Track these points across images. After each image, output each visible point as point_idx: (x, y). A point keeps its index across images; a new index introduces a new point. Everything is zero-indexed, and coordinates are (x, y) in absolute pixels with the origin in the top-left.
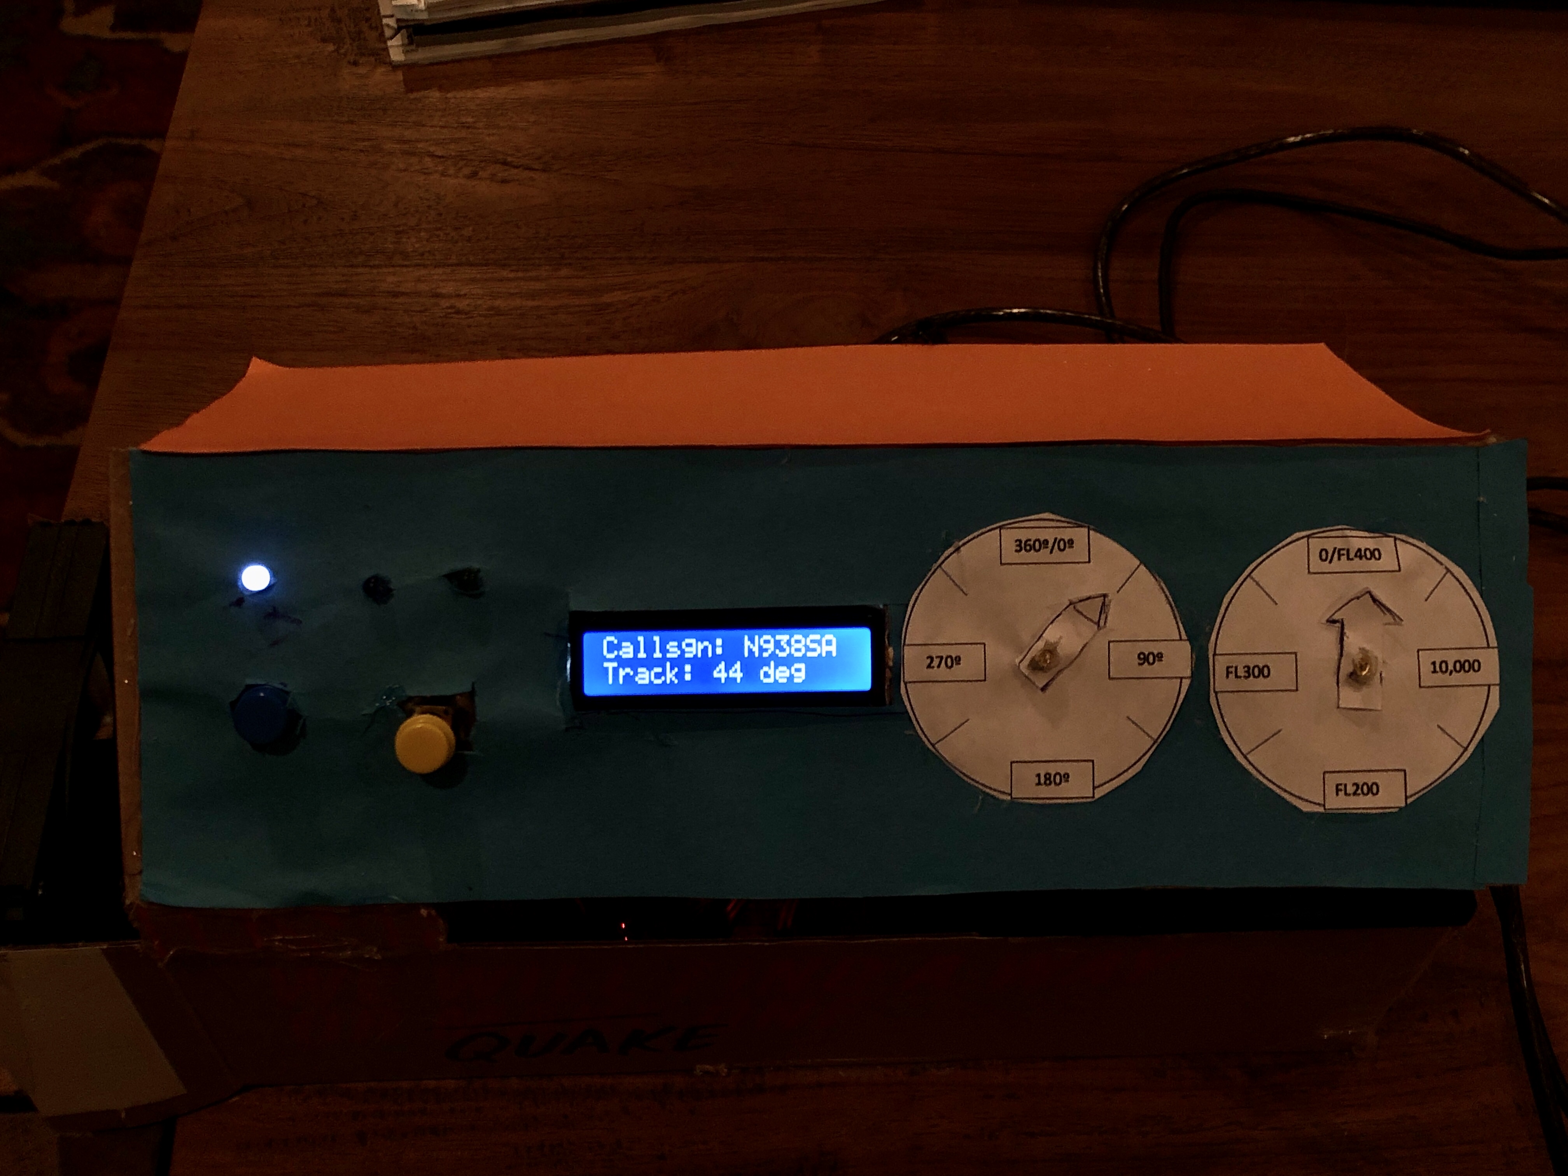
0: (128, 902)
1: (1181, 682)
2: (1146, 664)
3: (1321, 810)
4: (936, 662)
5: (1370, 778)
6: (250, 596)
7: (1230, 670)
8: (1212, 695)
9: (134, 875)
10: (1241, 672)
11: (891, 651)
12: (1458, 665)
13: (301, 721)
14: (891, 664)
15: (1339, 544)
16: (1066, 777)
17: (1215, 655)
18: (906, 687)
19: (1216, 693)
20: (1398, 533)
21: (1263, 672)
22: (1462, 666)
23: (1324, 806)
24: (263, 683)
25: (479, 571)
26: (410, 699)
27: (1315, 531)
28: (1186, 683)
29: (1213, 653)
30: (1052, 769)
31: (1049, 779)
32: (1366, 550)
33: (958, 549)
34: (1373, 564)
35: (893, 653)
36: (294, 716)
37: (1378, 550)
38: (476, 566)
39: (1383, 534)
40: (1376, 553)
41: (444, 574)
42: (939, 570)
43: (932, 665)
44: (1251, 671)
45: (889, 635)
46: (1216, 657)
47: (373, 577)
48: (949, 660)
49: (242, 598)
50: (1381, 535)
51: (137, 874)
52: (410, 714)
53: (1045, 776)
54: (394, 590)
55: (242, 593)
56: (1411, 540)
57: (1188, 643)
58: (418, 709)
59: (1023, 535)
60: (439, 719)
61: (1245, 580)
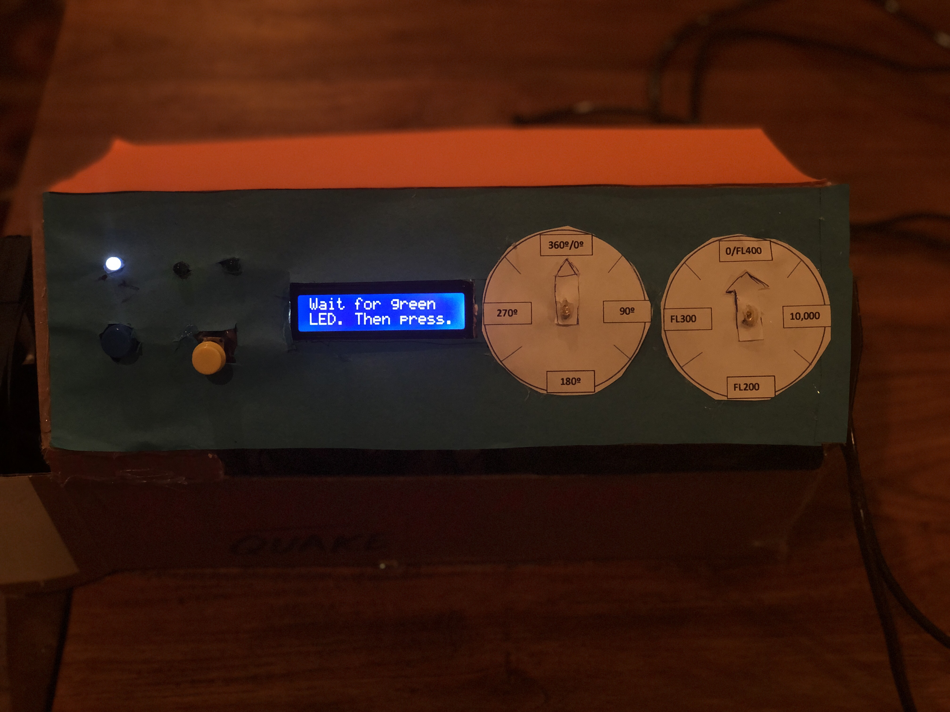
0: (43, 448)
1: (645, 324)
2: (625, 314)
3: (725, 398)
4: (503, 312)
5: (754, 381)
6: (110, 274)
7: (673, 318)
8: (663, 332)
9: (46, 433)
10: (679, 319)
11: (476, 306)
12: (806, 315)
13: (139, 346)
14: (476, 314)
15: (737, 244)
16: (579, 380)
17: (664, 309)
18: (485, 327)
19: (665, 331)
20: (772, 238)
21: (691, 319)
22: (809, 316)
23: (727, 396)
24: (118, 323)
25: (238, 260)
26: (200, 333)
27: (722, 237)
28: (648, 326)
29: (663, 308)
30: (571, 375)
31: (569, 381)
32: (753, 248)
33: (515, 247)
34: (757, 256)
35: (477, 308)
36: (135, 343)
37: (760, 249)
38: (237, 257)
39: (764, 239)
40: (759, 250)
41: (219, 261)
42: (505, 259)
43: (500, 315)
44: (685, 319)
45: (475, 297)
46: (665, 310)
47: (180, 263)
48: (510, 311)
49: (105, 275)
50: (762, 240)
51: (48, 432)
52: (201, 341)
53: (566, 379)
54: (191, 271)
55: (105, 272)
56: (779, 242)
57: (649, 302)
58: (205, 339)
59: (554, 239)
60: (216, 344)
61: (682, 265)
